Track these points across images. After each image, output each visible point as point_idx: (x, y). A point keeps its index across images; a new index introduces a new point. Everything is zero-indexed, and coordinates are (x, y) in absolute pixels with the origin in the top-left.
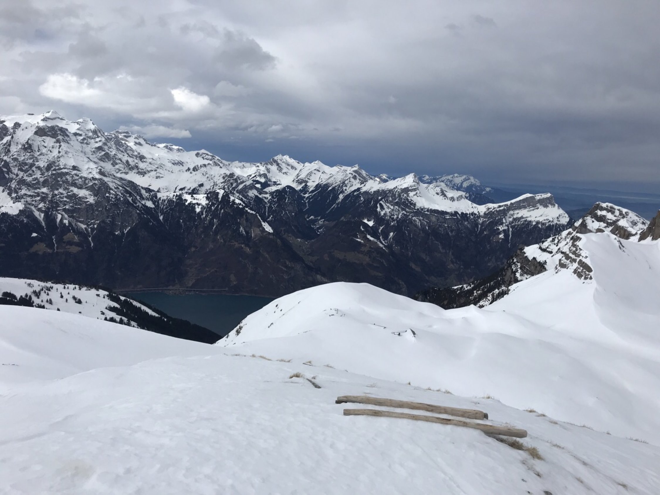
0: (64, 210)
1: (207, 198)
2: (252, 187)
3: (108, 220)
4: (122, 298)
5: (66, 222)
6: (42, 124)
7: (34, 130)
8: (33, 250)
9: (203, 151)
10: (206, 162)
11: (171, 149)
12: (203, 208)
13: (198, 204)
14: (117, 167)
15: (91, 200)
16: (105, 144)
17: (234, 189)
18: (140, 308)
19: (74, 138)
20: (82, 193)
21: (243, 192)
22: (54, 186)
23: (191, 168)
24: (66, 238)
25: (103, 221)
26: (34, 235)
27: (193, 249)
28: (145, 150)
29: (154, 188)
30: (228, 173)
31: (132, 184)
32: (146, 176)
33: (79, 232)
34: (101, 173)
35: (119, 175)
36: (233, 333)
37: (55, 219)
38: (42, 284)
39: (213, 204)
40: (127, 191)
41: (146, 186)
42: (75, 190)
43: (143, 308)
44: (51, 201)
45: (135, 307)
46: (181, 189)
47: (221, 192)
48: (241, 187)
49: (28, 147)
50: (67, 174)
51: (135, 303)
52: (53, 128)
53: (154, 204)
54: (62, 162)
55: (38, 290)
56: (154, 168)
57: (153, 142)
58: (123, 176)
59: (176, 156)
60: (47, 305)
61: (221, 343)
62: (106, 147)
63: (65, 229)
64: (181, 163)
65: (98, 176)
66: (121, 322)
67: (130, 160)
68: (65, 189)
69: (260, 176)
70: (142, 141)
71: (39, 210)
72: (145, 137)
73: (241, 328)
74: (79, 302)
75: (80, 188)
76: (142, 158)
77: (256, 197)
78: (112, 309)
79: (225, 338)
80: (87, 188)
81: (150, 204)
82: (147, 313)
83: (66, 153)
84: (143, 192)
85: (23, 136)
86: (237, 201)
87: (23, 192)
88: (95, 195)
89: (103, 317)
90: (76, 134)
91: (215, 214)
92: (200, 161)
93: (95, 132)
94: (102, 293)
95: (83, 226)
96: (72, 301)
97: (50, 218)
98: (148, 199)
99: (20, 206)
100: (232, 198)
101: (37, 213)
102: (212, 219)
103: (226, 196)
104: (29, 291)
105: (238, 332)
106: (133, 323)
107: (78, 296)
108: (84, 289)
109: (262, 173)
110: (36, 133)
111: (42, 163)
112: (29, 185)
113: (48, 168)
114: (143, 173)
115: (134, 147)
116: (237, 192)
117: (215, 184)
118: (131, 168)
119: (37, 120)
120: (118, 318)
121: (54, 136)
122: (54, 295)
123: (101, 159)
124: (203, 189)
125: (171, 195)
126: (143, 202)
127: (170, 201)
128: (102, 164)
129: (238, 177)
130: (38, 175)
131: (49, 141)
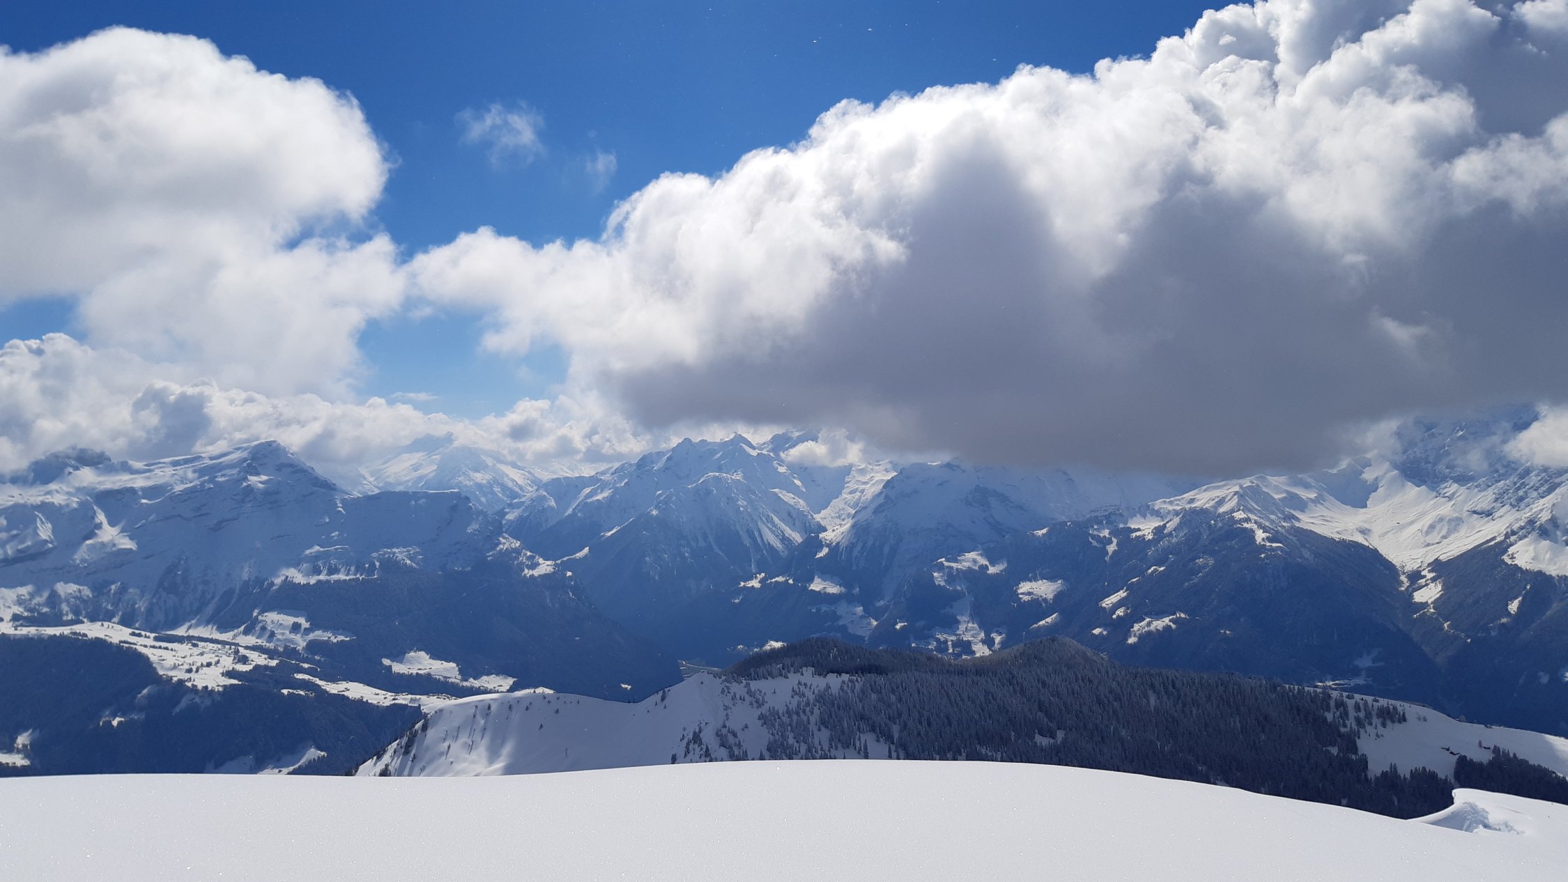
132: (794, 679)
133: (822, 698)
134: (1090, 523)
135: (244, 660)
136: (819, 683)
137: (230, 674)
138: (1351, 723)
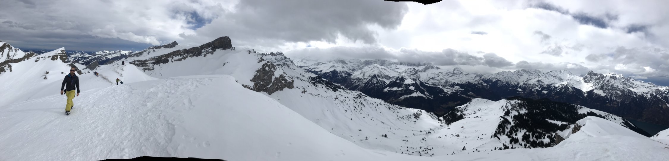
0: (614, 96)
1: (650, 95)
2: (664, 93)
3: (624, 99)
4: (626, 120)
5: (614, 99)
6: (611, 76)
7: (610, 77)
8: (607, 105)
9: (650, 83)
10: (651, 86)
11: (641, 82)
12: (649, 98)
13: (648, 97)
14: (627, 86)
15: (620, 94)
16: (625, 80)
17: (658, 93)
18: (630, 124)
19: (618, 79)
20: (618, 92)
21: (661, 94)
22: (612, 90)
23: (646, 87)
24: (614, 103)
25: (622, 100)
26: (607, 101)
27: (645, 109)
28: (635, 82)
29: (636, 92)
30: (657, 89)
31: (630, 90)
32: (634, 89)
33: (617, 102)
34: (623, 87)
35: (627, 88)
36: (655, 136)
37: (612, 98)
38: (608, 114)
39: (652, 97)
40: (629, 92)
41: (634, 91)
42: (617, 91)
43: (631, 124)
44: (611, 94)
45: (629, 123)
46: (643, 93)
47: (655, 94)
48: (660, 93)
49: (608, 81)
50: (615, 87)
51: (629, 122)
52: (613, 77)
53: (636, 96)
54: (615, 84)
55: (607, 115)
56: (636, 87)
57: (637, 80)
58: (628, 88)
59: (642, 84)
60: (608, 119)
61: (652, 138)
62: (625, 81)
63: (614, 101)
64: (644, 86)
65: (622, 88)
66: (625, 126)
67: (631, 84)
68: (615, 91)
69: (667, 90)
70: (634, 80)
71: (609, 96)
72: (635, 79)
73: (658, 134)
74: (615, 119)
75: (618, 91)
76: (633, 84)
77: (665, 96)
78: (623, 123)
79: (653, 137)
80: (620, 91)
81: (635, 96)
82: (632, 125)
83: (616, 82)
84: (633, 93)
85: (607, 78)
86: (659, 97)
87: (606, 91)
88: (621, 93)
89: (621, 124)
90: (618, 78)
91: (652, 100)
92: (649, 85)
93: (623, 77)
94: (621, 118)
95: (618, 100)
96: (614, 119)
97: (611, 98)
98: (634, 95)
99: (605, 94)
100: (658, 96)
101: (608, 96)
102: (651, 101)
103: (656, 95)
104: (605, 115)
105: (657, 136)
106: (628, 127)
107: (615, 118)
108: (617, 116)
109: (667, 89)
110: (610, 78)
111: (610, 85)
112: (607, 90)
113: (612, 86)
114: (633, 88)
115: (632, 81)
116: (660, 94)
117: (653, 92)
118: (630, 86)
119: (610, 75)
120: (624, 125)
121: (614, 78)
122: (610, 117)
123: (624, 84)
124: (649, 93)
125: (640, 94)
126: (633, 95)
127: (640, 96)
128: (624, 85)
129: (660, 90)
130: (609, 87)
131: (613, 80)
132: (515, 101)
133: (518, 103)
134: (550, 85)
135: (453, 91)
136: (518, 101)
137: (451, 92)
138: (577, 108)
